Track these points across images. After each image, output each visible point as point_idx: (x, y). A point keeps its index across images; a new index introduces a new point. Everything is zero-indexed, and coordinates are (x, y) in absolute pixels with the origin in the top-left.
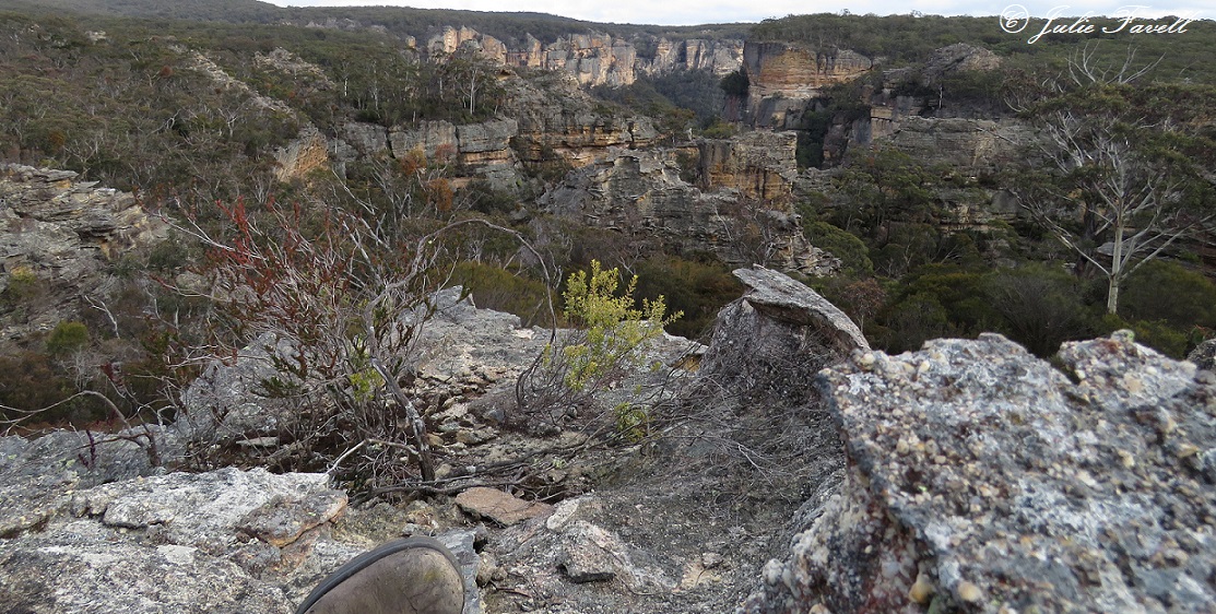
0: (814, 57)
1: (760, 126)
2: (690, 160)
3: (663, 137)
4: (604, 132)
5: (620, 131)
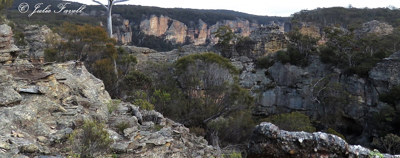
0: (319, 30)
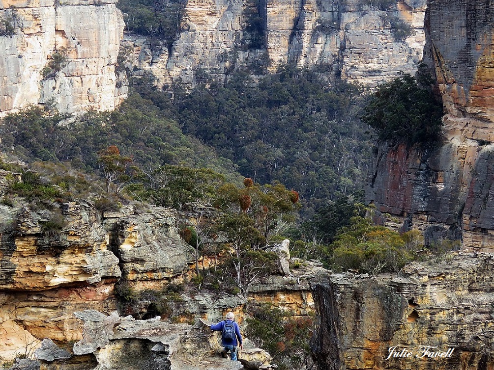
1: (475, 230)
2: (287, 331)
3: (207, 263)
4: (41, 250)
5: (87, 249)
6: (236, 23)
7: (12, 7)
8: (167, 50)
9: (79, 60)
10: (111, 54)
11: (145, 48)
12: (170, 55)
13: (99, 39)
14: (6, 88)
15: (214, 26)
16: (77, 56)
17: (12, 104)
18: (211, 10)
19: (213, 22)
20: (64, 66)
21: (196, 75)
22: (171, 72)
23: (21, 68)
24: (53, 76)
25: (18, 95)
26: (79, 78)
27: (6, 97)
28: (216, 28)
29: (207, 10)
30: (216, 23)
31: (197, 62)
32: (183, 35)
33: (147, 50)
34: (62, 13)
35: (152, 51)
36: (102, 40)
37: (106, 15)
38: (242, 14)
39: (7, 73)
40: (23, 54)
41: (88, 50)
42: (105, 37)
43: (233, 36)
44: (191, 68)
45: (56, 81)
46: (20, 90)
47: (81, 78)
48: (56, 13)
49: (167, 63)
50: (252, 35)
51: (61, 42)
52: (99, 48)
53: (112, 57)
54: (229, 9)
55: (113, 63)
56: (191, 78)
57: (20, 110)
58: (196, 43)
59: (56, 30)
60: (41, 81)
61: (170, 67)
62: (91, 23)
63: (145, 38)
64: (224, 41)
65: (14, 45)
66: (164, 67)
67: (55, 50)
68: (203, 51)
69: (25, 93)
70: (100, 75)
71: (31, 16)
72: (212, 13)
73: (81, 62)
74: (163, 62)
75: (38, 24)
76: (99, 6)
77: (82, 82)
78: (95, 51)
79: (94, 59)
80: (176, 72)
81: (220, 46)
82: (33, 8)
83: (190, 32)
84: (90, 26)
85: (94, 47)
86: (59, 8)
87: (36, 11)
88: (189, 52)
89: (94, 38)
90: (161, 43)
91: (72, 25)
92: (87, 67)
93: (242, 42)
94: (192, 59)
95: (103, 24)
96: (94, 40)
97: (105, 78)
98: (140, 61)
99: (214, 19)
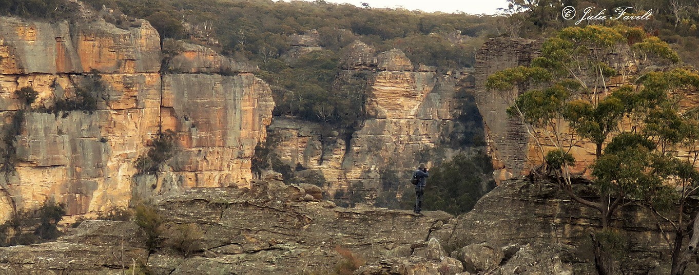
6: (443, 110)
7: (94, 71)
8: (343, 142)
9: (193, 149)
10: (243, 142)
11: (313, 139)
12: (348, 149)
13: (224, 121)
14: (80, 182)
15: (412, 113)
16: (191, 144)
17: (87, 206)
18: (408, 90)
19: (412, 107)
20: (169, 157)
21: (384, 178)
22: (348, 174)
23: (104, 157)
24: (154, 171)
25: (97, 194)
26: (193, 174)
27: (77, 195)
28: (416, 115)
29: (403, 89)
30: (416, 108)
31: (386, 161)
32: (367, 124)
33: (317, 142)
34: (172, 82)
35: (323, 143)
36: (229, 123)
37: (238, 89)
38: (454, 97)
39: (81, 162)
40: (109, 138)
41: (208, 135)
42: (234, 119)
43: (439, 127)
44: (377, 169)
45: (157, 178)
46: (100, 186)
47: (196, 175)
48: (162, 82)
49: (343, 161)
50: (466, 127)
51: (168, 123)
52: (224, 134)
53: (246, 147)
54: (436, 89)
55: (247, 155)
56: (376, 182)
57: (100, 215)
58: (386, 135)
59: (161, 107)
60: (134, 176)
61: (347, 166)
62: (214, 99)
63: (315, 125)
64: (426, 134)
65: (96, 125)
66: (338, 166)
67: (160, 133)
68: (395, 146)
69: (108, 192)
70: (226, 172)
71: (121, 85)
72: (410, 94)
73: (196, 152)
74: (337, 159)
75: (131, 96)
76: (228, 75)
77: (197, 180)
78: (218, 138)
79: (216, 149)
80: (355, 174)
81: (421, 140)
82: (125, 74)
83: (378, 120)
84: (212, 102)
85: (218, 132)
86: (167, 76)
87: (129, 77)
88: (375, 146)
89: (218, 119)
90: (336, 133)
91: (186, 100)
92: (205, 159)
93: (452, 136)
94: (380, 157)
95: (232, 101)
96: (218, 122)
97: (232, 175)
98: (305, 157)
99: (413, 102)
